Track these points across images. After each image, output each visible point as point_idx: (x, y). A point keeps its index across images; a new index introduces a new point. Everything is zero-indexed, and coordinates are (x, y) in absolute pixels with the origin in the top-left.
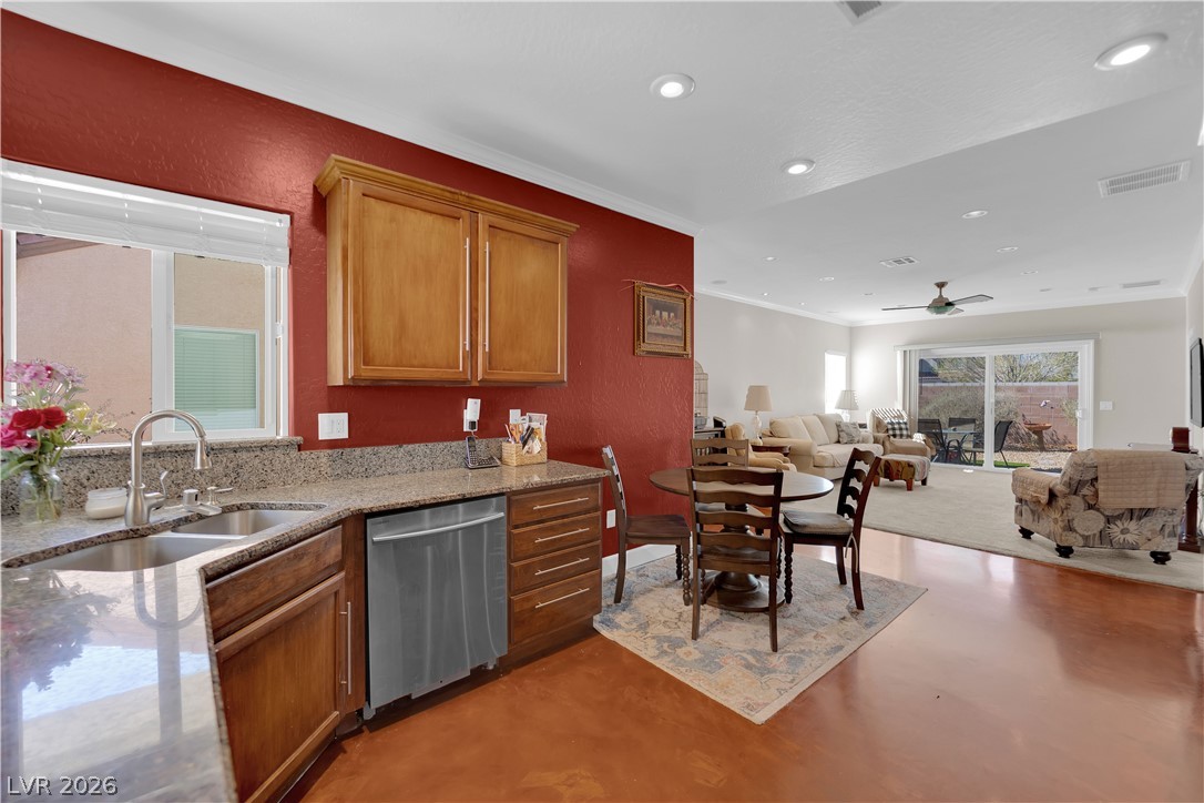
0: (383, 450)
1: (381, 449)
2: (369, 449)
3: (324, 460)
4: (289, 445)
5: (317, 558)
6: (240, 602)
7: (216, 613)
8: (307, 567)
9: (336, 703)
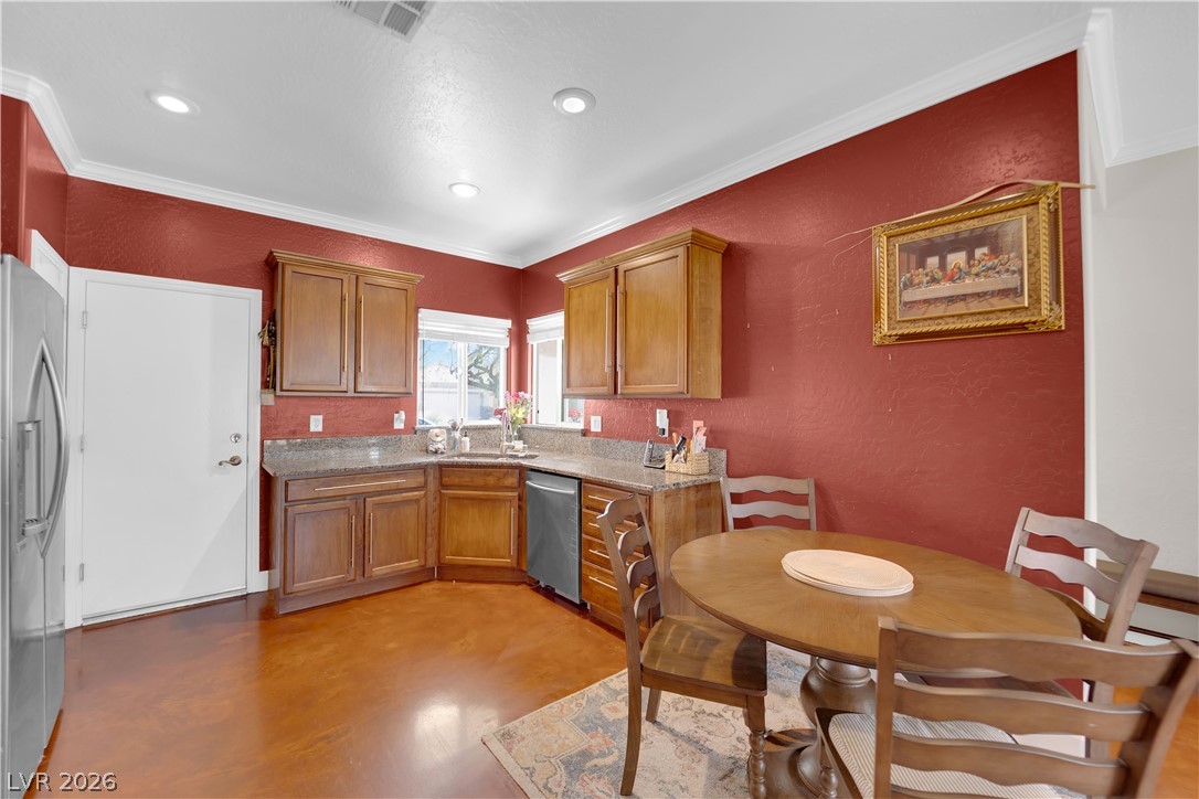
0: (612, 442)
2: (605, 441)
3: (590, 443)
4: (578, 432)
5: (499, 479)
6: (456, 480)
7: (445, 479)
8: (491, 480)
9: (510, 557)
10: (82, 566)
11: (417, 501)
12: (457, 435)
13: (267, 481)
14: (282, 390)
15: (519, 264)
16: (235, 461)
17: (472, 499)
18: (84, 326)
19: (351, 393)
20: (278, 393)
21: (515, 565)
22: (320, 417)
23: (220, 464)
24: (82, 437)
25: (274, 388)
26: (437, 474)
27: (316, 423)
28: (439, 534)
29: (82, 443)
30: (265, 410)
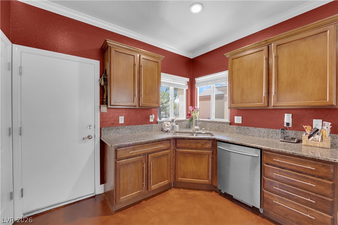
0: (251, 128)
1: (249, 128)
2: (246, 127)
3: (235, 128)
4: (227, 123)
5: (203, 145)
6: (183, 145)
7: (178, 145)
8: (199, 145)
9: (208, 179)
10: (22, 190)
11: (167, 155)
12: (174, 124)
13: (103, 145)
14: (110, 105)
15: (192, 57)
16: (89, 137)
17: (190, 153)
18: (20, 74)
19: (137, 107)
20: (109, 106)
21: (210, 183)
22: (123, 117)
23: (84, 139)
24: (21, 128)
25: (107, 104)
26: (174, 143)
27: (122, 120)
28: (175, 168)
29: (21, 131)
30: (102, 114)
